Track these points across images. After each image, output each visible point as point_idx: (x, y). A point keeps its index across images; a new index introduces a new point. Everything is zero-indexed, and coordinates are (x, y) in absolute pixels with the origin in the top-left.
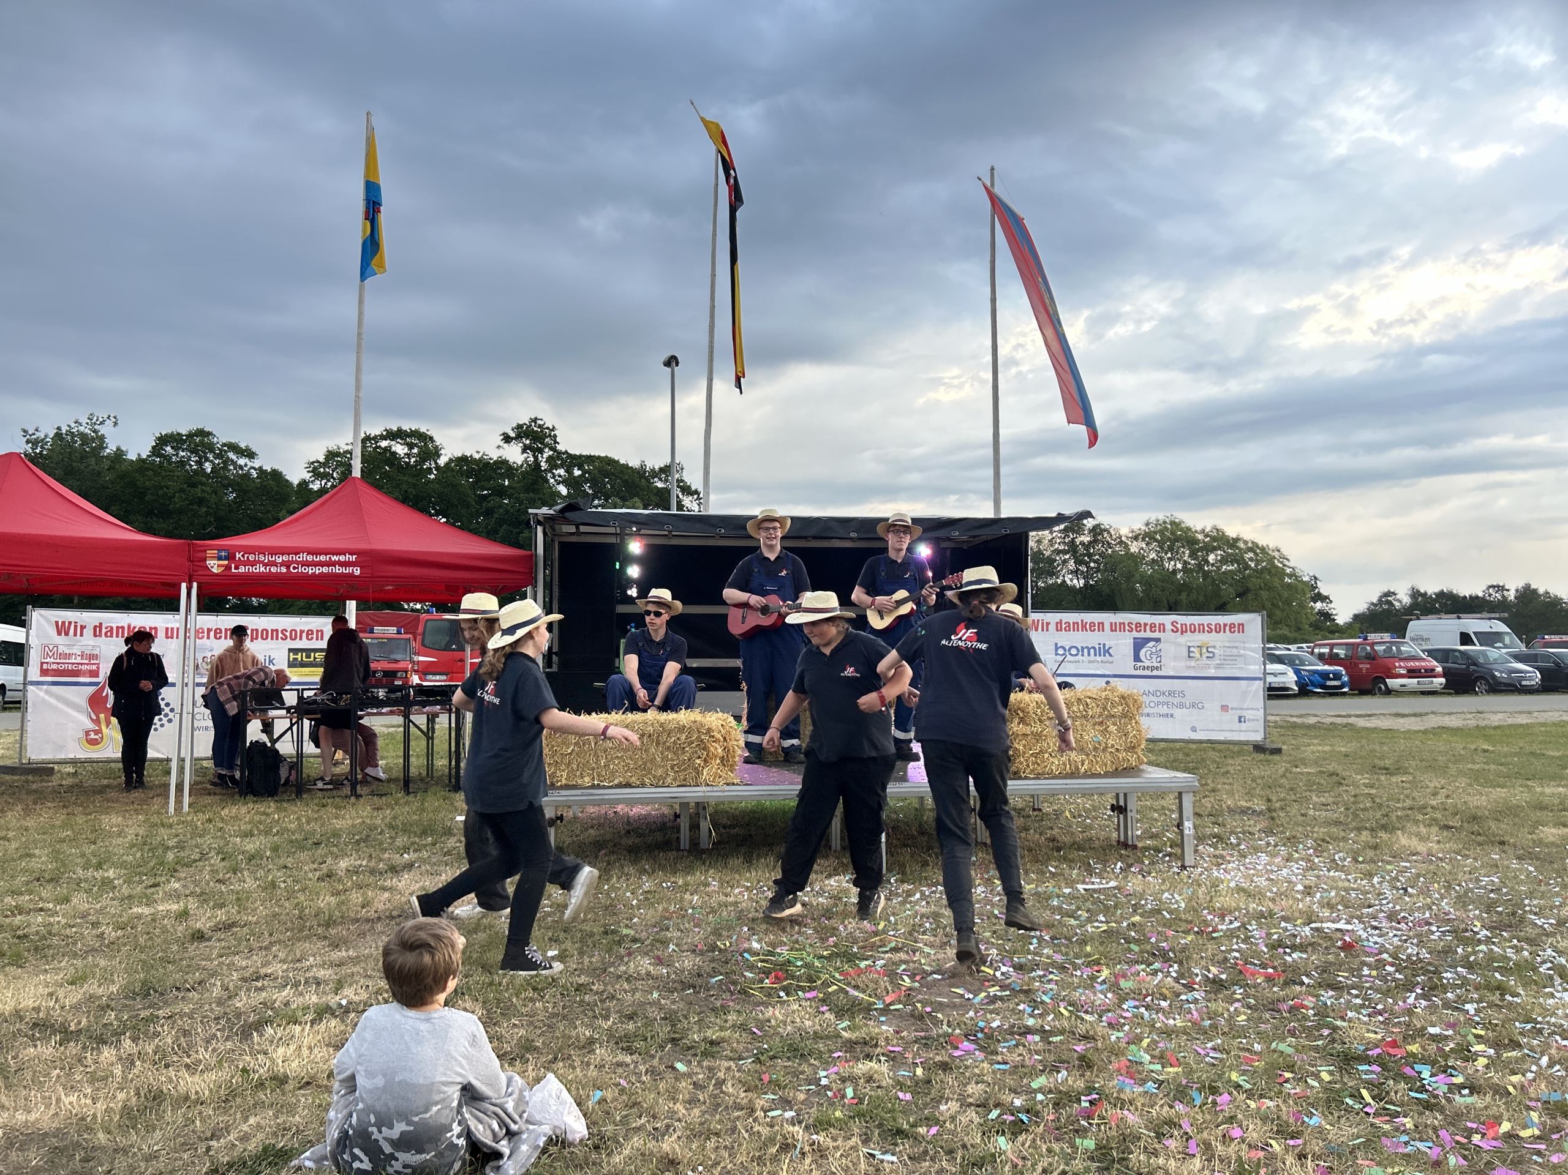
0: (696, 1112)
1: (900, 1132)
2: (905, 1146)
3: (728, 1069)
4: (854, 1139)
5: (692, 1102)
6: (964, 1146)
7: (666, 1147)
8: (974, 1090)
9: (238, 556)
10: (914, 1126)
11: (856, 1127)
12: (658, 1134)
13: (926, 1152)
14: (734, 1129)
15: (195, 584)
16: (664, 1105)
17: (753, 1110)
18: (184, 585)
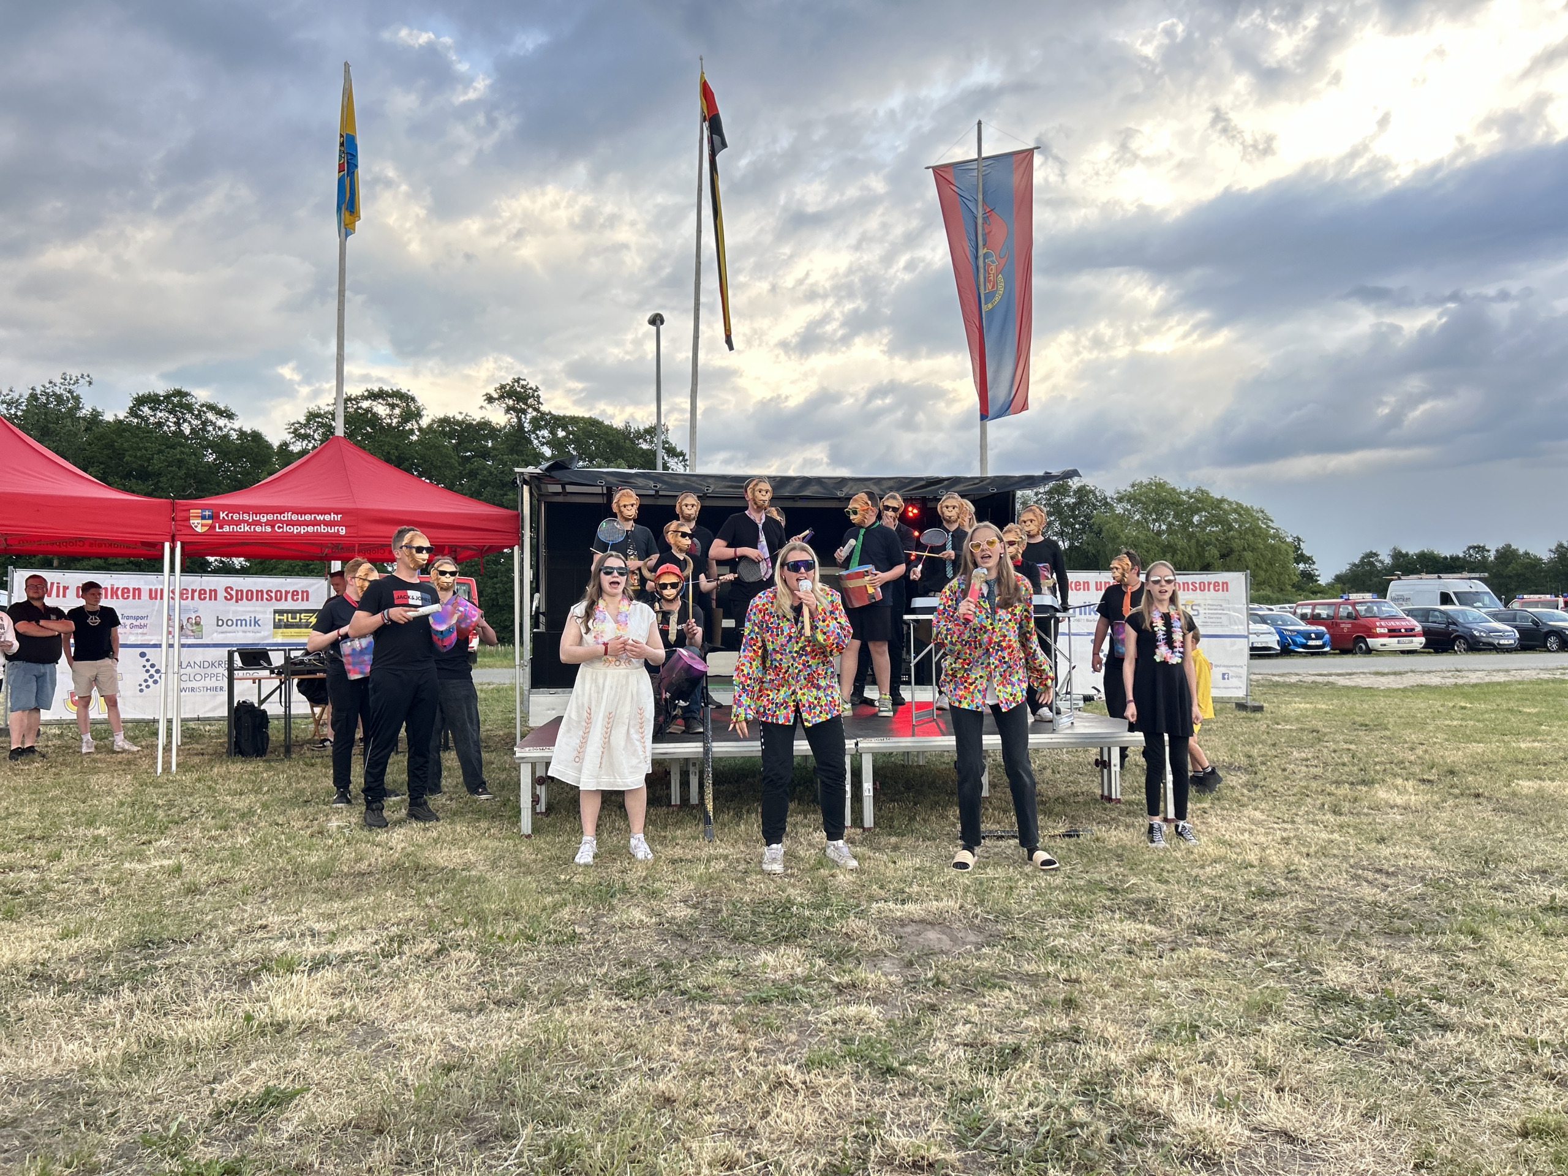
0: (691, 1052)
1: (890, 1070)
2: (895, 1084)
3: (721, 1013)
4: (845, 1077)
5: (685, 1044)
6: (953, 1083)
7: (661, 1086)
8: (961, 1030)
9: (222, 515)
10: (904, 1063)
11: (848, 1066)
12: (652, 1074)
13: (915, 1089)
14: (728, 1068)
15: (179, 544)
16: (659, 1049)
17: (746, 1051)
18: (167, 545)
